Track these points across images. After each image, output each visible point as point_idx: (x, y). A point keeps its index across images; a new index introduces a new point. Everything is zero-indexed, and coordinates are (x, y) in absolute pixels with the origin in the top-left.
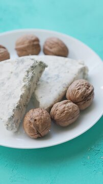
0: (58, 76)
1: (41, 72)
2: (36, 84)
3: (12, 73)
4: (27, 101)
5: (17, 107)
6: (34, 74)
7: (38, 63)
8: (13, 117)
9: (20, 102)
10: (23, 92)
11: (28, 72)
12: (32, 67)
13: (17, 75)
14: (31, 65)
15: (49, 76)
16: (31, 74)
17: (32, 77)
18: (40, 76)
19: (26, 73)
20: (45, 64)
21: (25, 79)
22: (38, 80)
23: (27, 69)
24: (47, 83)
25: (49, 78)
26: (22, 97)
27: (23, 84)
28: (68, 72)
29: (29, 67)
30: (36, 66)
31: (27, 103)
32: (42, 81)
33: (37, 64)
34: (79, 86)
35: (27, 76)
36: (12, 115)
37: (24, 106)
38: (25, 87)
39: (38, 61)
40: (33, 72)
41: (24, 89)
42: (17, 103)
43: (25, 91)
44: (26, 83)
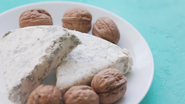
0: (92, 59)
1: (72, 48)
2: (62, 59)
3: (39, 39)
4: (44, 75)
5: (28, 77)
6: (61, 47)
7: (70, 36)
8: (19, 86)
9: (33, 72)
10: (41, 63)
11: (55, 43)
12: (61, 38)
13: (42, 42)
14: (61, 36)
15: (81, 56)
16: (57, 46)
17: (58, 49)
18: (70, 52)
19: (52, 44)
20: (78, 40)
21: (48, 49)
22: (65, 56)
23: (55, 39)
24: (76, 62)
25: (81, 58)
26: (37, 67)
27: (44, 54)
28: (106, 57)
29: (58, 38)
30: (66, 39)
31: (44, 77)
32: (71, 59)
33: (68, 37)
34: (108, 74)
35: (52, 47)
36: (19, 85)
37: (39, 79)
38: (45, 58)
39: (70, 34)
40: (61, 44)
41: (42, 60)
42: (29, 73)
43: (44, 62)
44: (47, 54)
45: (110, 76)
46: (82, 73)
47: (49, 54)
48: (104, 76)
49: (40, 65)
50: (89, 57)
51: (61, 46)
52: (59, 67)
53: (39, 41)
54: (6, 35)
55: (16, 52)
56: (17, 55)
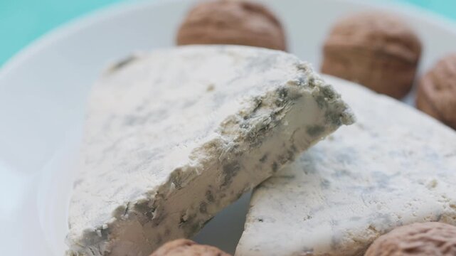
0: (383, 182)
1: (316, 132)
2: (275, 167)
3: (211, 88)
4: (203, 209)
5: (142, 206)
6: (278, 123)
7: (316, 89)
8: (106, 232)
10: (194, 164)
11: (259, 104)
12: (283, 92)
13: (220, 99)
14: (284, 84)
15: (348, 167)
16: (264, 114)
17: (264, 129)
18: (307, 145)
19: (249, 106)
20: (343, 106)
21: (231, 122)
22: (290, 155)
24: (325, 184)
25: (345, 172)
28: (434, 185)
29: (272, 89)
30: (298, 97)
31: (202, 217)
32: (309, 170)
33: (309, 91)
34: (421, 239)
35: (246, 118)
36: (105, 226)
37: (182, 221)
38: (213, 149)
39: (316, 82)
40: (277, 113)
41: (203, 156)
42: (149, 194)
43: (205, 163)
44: (224, 138)
45: (430, 247)
46: (334, 223)
47: (229, 141)
48: (404, 245)
49: (191, 172)
50: (375, 174)
51: (279, 118)
52: (261, 192)
53: (211, 94)
54: (121, 65)
55: (131, 121)
56: (132, 130)
